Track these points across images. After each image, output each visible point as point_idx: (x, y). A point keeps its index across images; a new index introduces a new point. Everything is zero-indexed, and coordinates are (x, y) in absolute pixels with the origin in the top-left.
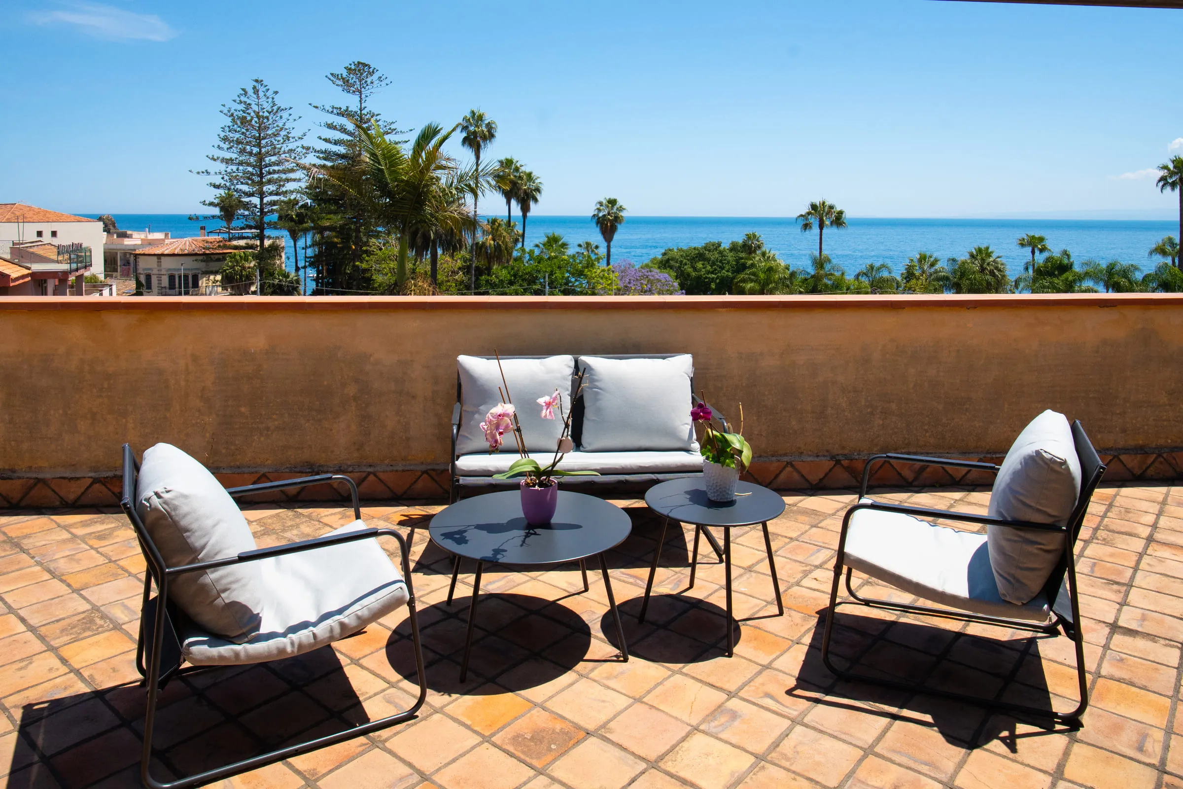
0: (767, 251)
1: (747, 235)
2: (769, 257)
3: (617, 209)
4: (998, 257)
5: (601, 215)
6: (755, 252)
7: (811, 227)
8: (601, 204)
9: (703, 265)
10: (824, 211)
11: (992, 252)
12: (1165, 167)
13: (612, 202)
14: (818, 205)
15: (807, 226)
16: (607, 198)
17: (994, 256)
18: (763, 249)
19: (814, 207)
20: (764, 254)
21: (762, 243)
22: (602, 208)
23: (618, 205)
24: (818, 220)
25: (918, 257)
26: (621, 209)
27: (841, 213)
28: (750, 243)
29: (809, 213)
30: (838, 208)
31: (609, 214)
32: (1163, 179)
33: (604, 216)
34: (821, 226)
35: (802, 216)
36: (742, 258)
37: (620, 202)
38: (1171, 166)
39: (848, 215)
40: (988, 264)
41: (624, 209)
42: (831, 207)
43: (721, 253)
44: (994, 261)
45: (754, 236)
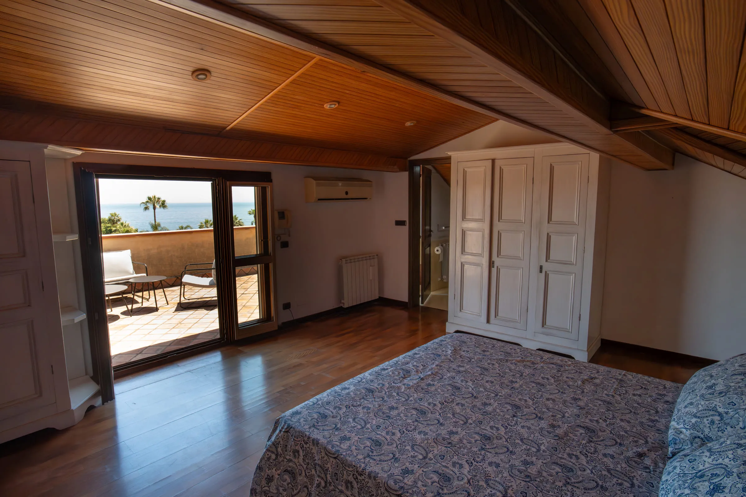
0: (124, 222)
1: (111, 214)
2: (125, 226)
4: (240, 220)
6: (116, 223)
7: (148, 209)
10: (155, 200)
11: (238, 218)
14: (152, 198)
15: (146, 208)
17: (238, 219)
18: (122, 221)
19: (149, 198)
20: (122, 224)
21: (120, 218)
24: (152, 205)
25: (205, 221)
27: (164, 201)
28: (113, 218)
29: (147, 202)
30: (162, 199)
34: (154, 208)
35: (143, 203)
36: (109, 227)
39: (168, 202)
40: (236, 223)
42: (159, 199)
44: (238, 222)
45: (115, 214)
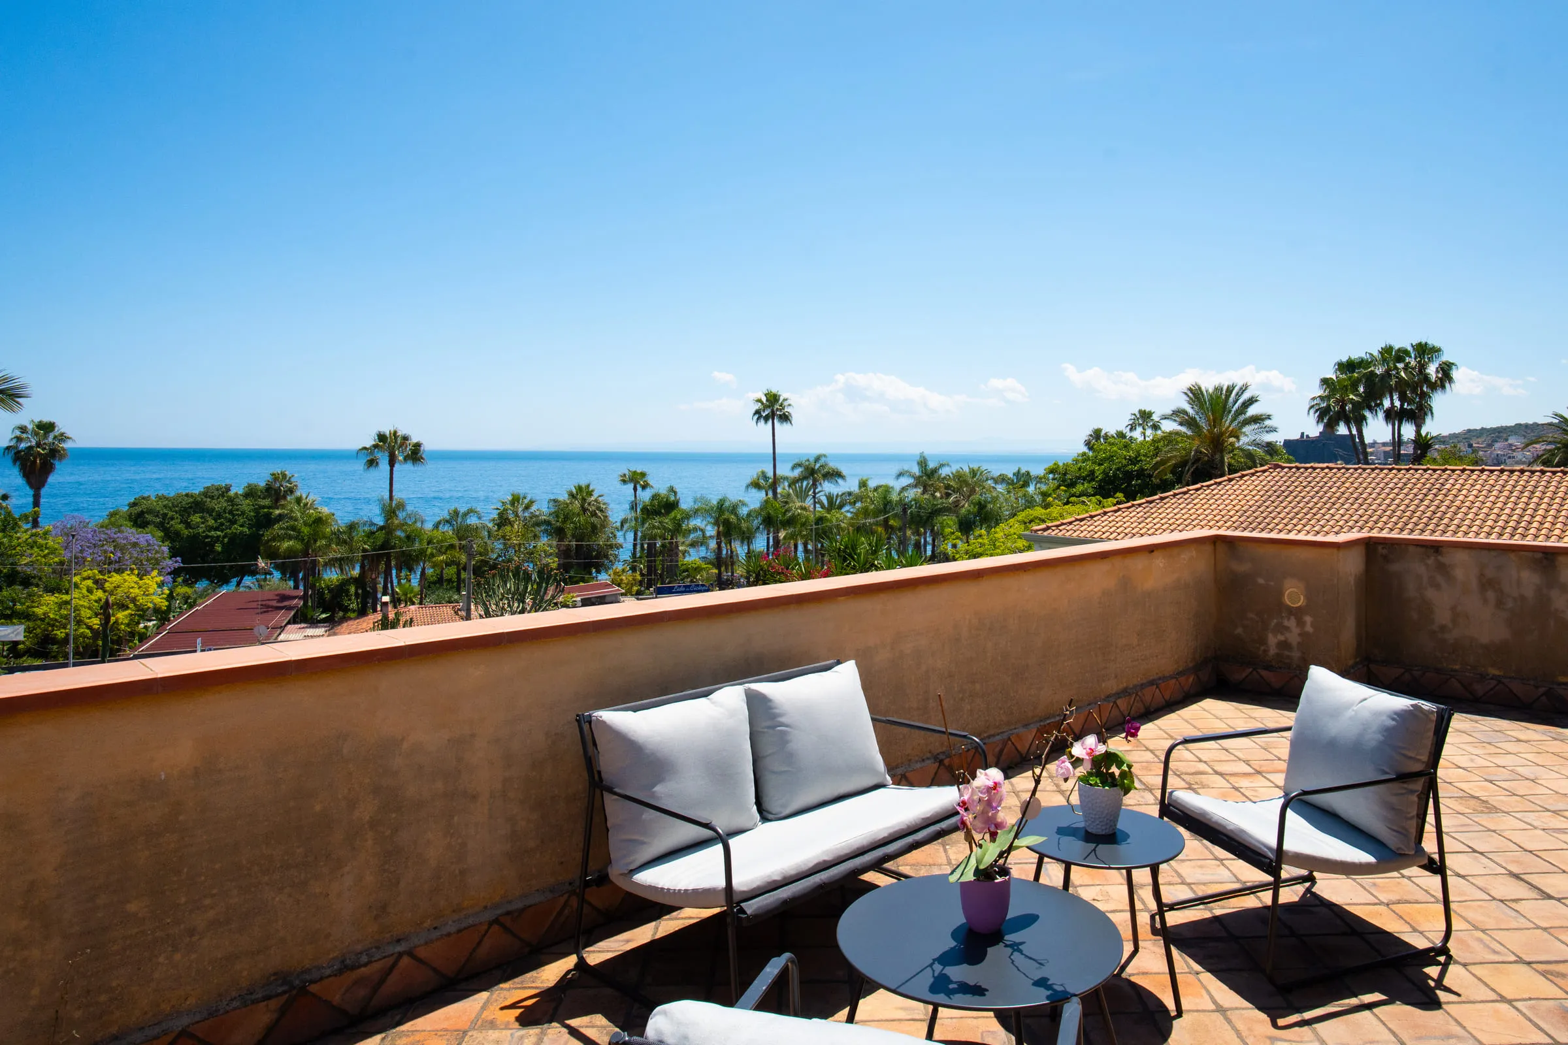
0: (304, 496)
1: (273, 474)
2: (306, 505)
3: (55, 437)
4: (600, 496)
5: (23, 445)
6: (285, 497)
7: (377, 463)
8: (23, 429)
9: (202, 518)
10: (396, 442)
11: (593, 491)
12: (759, 401)
13: (47, 427)
14: (388, 436)
15: (372, 463)
16: (37, 420)
17: (595, 495)
18: (298, 494)
19: (382, 437)
20: (298, 500)
21: (296, 486)
22: (24, 436)
23: (56, 432)
24: (387, 454)
25: (510, 498)
26: (63, 437)
27: (418, 445)
28: (277, 485)
29: (376, 446)
30: (414, 440)
31: (38, 445)
32: (757, 412)
33: (31, 448)
34: (392, 462)
35: (365, 448)
36: (264, 507)
37: (62, 427)
38: (764, 399)
39: (428, 446)
40: (589, 504)
41: (68, 438)
42: (405, 438)
43: (231, 500)
44: (596, 501)
45: (284, 476)
